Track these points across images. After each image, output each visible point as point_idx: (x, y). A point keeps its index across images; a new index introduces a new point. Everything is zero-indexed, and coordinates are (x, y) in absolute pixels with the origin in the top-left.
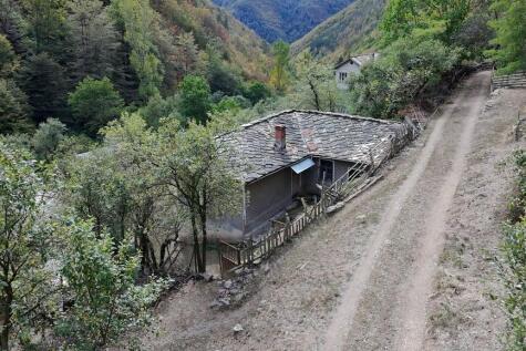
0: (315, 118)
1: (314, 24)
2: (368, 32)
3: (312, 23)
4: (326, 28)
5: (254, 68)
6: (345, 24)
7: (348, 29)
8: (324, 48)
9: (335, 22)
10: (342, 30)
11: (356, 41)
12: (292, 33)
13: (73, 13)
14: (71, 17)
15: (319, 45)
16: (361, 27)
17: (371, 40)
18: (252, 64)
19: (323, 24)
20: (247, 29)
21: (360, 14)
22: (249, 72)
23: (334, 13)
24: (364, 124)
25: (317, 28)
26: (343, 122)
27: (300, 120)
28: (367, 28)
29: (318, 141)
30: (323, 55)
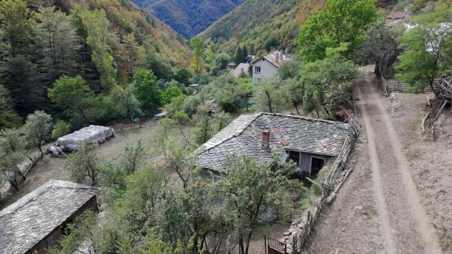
0: (280, 119)
1: (212, 20)
2: (252, 27)
3: (211, 20)
4: (221, 23)
5: (178, 57)
6: (234, 21)
7: (237, 24)
8: (221, 38)
9: (227, 19)
10: (233, 26)
11: (245, 34)
12: (196, 27)
13: (41, 22)
14: (40, 25)
15: (217, 36)
16: (246, 24)
17: (256, 33)
18: (176, 53)
19: (219, 20)
20: (165, 25)
21: (245, 13)
22: (175, 60)
23: (226, 12)
24: (318, 123)
25: (215, 23)
26: (302, 123)
27: (269, 121)
28: (251, 24)
29: (287, 137)
30: (221, 43)
